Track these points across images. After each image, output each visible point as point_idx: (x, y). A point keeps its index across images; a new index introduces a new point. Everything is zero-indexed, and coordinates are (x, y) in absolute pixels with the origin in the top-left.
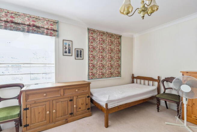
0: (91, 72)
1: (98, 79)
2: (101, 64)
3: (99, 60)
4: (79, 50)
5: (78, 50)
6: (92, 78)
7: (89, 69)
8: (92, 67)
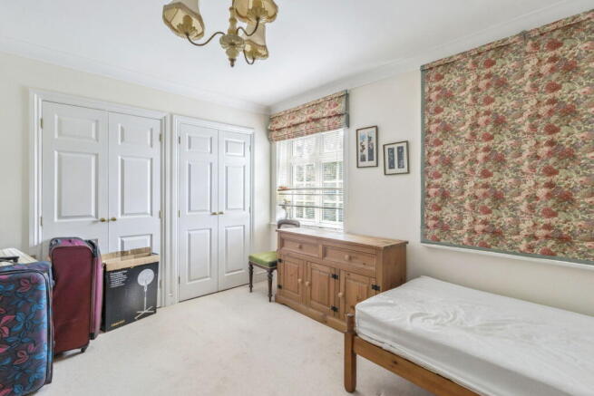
0: (435, 218)
1: (464, 246)
2: (486, 186)
3: (473, 170)
4: (395, 146)
5: (391, 146)
6: (439, 240)
7: (424, 204)
8: (438, 199)
